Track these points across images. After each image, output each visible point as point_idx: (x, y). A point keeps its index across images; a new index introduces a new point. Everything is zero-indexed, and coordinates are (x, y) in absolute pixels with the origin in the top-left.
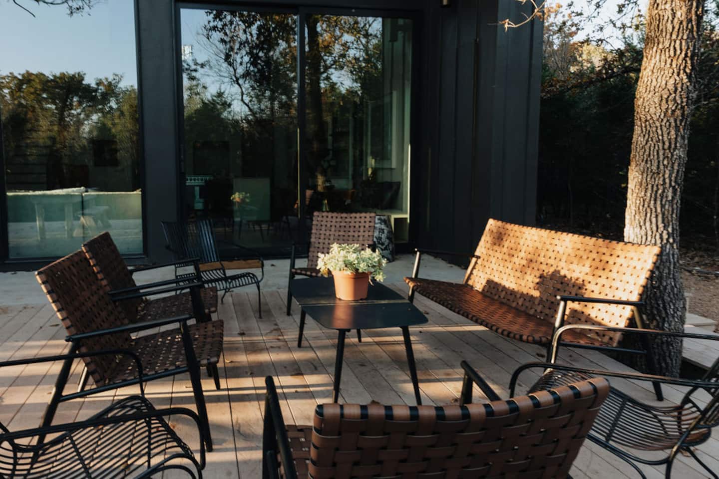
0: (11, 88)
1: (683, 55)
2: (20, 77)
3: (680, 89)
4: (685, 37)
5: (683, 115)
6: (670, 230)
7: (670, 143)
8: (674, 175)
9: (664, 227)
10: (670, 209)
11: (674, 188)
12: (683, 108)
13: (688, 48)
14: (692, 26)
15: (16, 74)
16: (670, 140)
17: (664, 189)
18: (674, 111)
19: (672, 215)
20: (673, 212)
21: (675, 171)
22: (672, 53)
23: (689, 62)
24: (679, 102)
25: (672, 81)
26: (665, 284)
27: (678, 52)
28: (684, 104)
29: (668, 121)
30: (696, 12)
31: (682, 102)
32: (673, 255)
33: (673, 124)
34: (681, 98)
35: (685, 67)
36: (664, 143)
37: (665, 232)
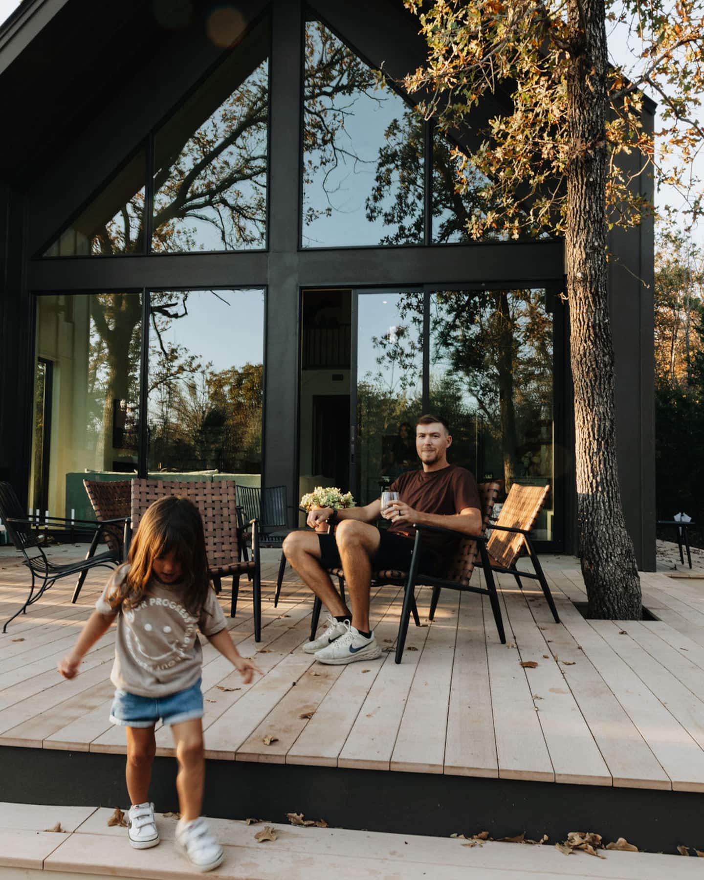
0: (231, 384)
1: (586, 326)
2: (241, 371)
3: (588, 354)
4: (585, 311)
5: (595, 376)
6: (598, 479)
7: (589, 401)
8: (596, 429)
9: (593, 476)
10: (597, 460)
11: (598, 440)
12: (594, 369)
13: (589, 320)
14: (589, 302)
15: (237, 368)
16: (588, 398)
17: (590, 441)
18: (588, 373)
19: (599, 465)
20: (600, 463)
21: (597, 426)
22: (579, 324)
23: (591, 331)
24: (589, 365)
25: (582, 348)
26: (596, 529)
27: (582, 323)
28: (594, 366)
29: (585, 381)
30: (590, 290)
31: (592, 365)
32: (603, 501)
33: (589, 384)
34: (591, 362)
35: (590, 335)
36: (585, 401)
37: (594, 481)
